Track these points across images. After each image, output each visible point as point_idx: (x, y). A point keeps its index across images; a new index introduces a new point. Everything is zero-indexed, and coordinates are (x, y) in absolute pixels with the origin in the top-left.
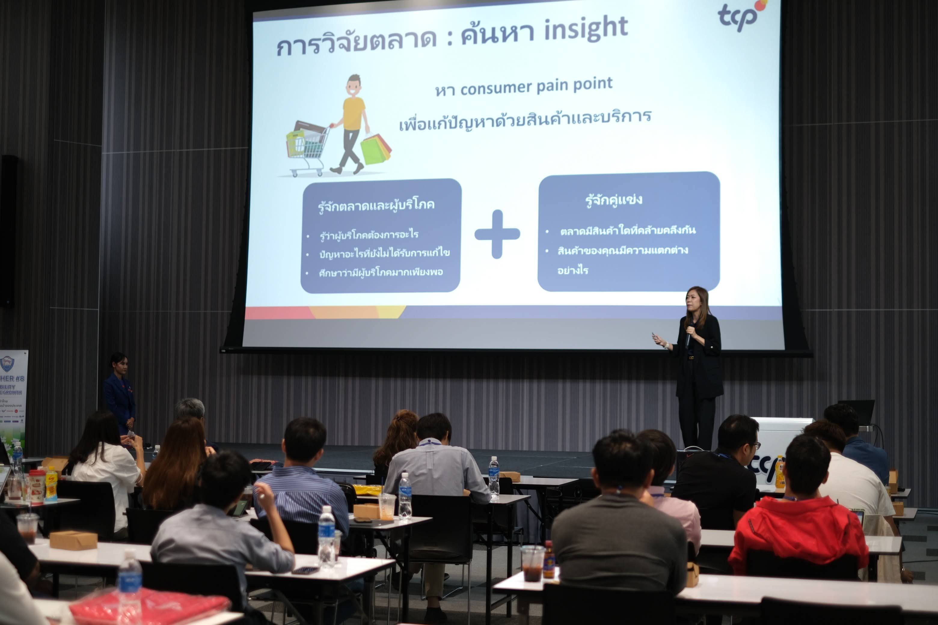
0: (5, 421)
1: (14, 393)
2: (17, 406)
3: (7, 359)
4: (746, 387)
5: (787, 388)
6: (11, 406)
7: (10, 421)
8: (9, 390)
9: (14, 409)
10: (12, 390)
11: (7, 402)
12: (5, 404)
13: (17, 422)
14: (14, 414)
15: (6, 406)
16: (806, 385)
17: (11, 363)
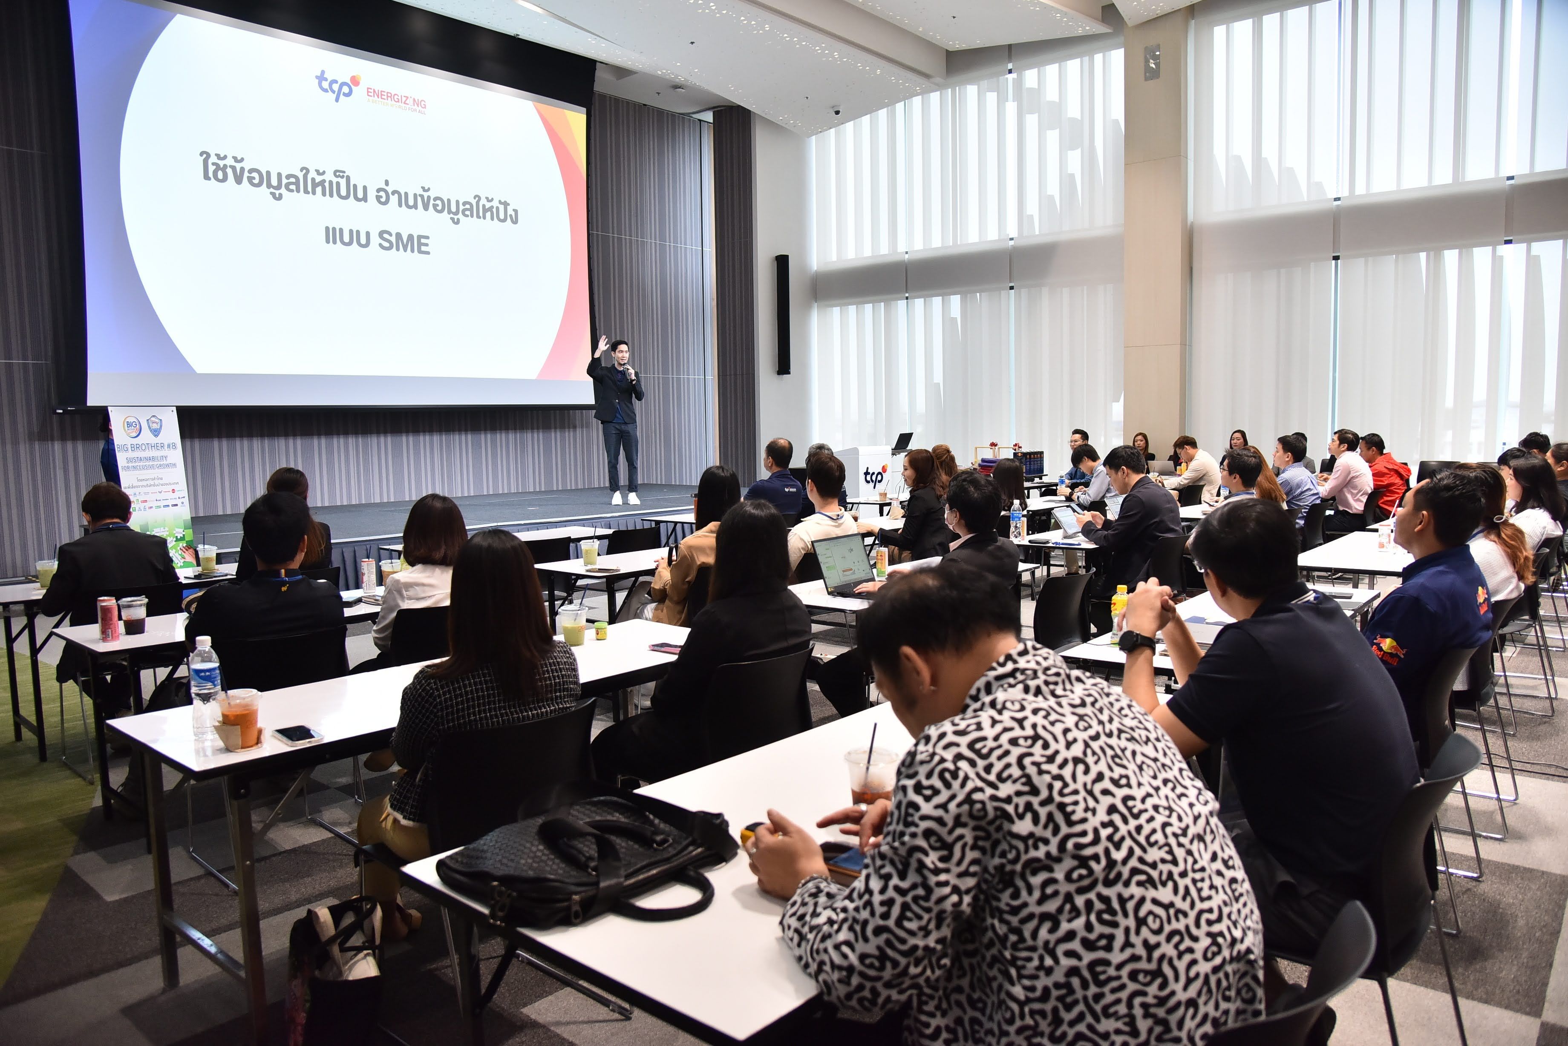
0: (165, 506)
1: (168, 466)
2: (174, 484)
3: (153, 419)
4: (541, 435)
5: (567, 434)
6: (167, 484)
7: (168, 506)
8: (162, 463)
9: (170, 488)
10: (165, 462)
11: (161, 479)
12: (161, 482)
13: (176, 505)
14: (171, 495)
15: (162, 485)
16: (579, 431)
17: (159, 425)
